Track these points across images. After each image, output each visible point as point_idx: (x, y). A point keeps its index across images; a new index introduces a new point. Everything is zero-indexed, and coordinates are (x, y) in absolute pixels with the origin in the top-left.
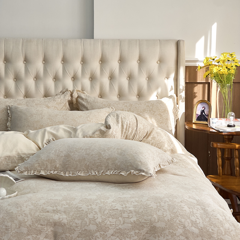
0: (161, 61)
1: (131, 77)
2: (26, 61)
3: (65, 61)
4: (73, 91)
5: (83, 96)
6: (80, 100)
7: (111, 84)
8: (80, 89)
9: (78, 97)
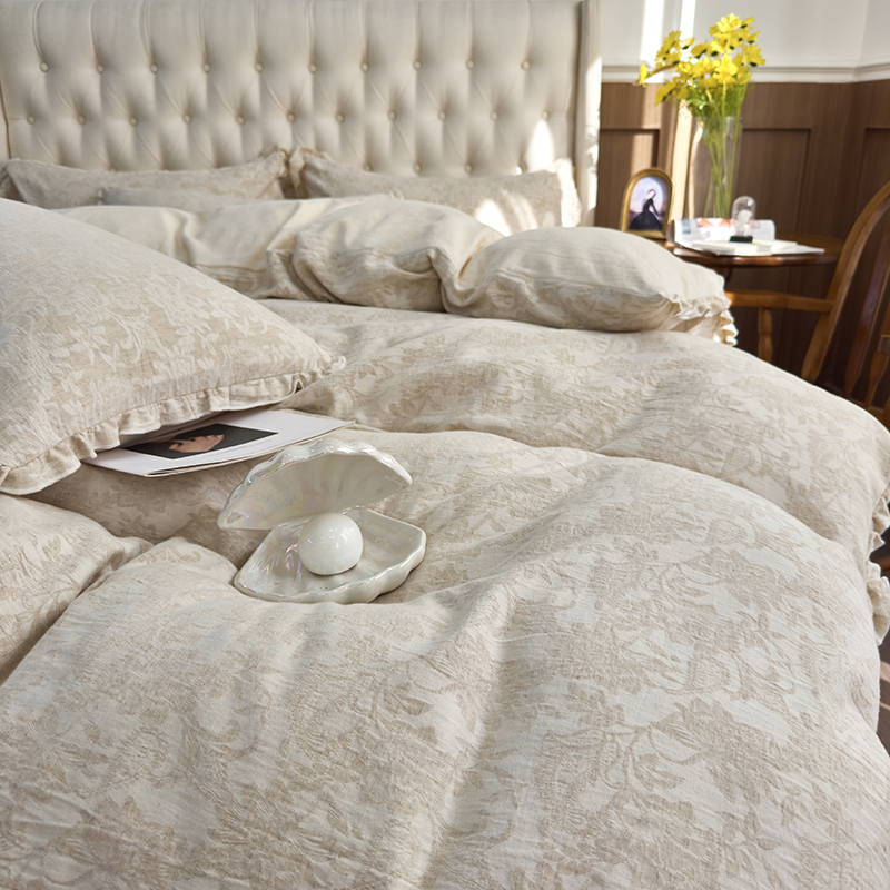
0: (533, 60)
1: (449, 111)
2: (157, 62)
3: (264, 61)
4: (293, 150)
5: (318, 163)
6: (310, 176)
7: (396, 132)
8: (311, 145)
9: (307, 167)
